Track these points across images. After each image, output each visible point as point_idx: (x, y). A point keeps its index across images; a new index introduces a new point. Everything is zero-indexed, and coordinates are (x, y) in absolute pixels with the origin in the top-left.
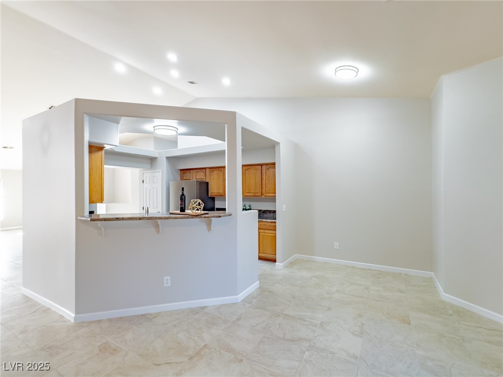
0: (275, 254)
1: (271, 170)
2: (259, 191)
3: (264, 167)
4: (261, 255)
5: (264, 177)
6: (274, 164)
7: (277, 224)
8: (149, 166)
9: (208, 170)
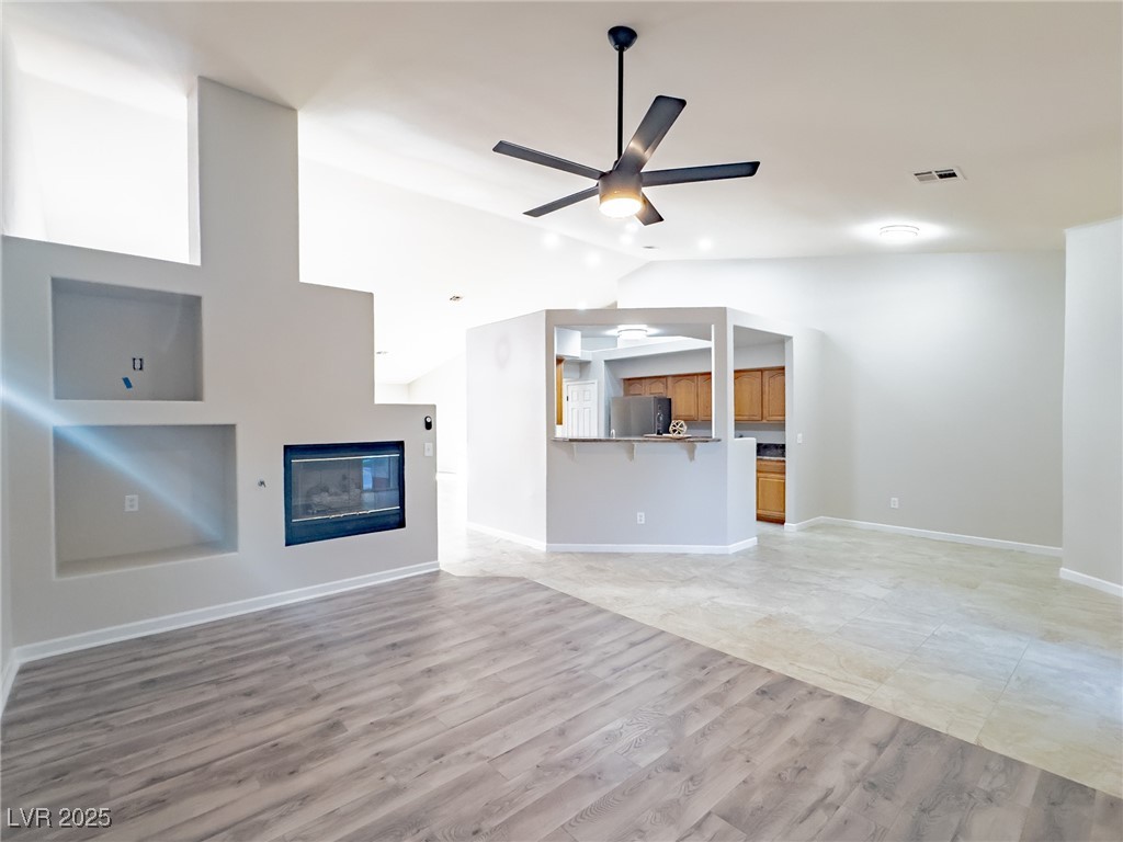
0: (784, 511)
1: (779, 378)
2: (757, 411)
3: (766, 373)
4: (760, 512)
5: (766, 389)
6: (783, 368)
7: (787, 464)
8: (578, 375)
9: (670, 380)
